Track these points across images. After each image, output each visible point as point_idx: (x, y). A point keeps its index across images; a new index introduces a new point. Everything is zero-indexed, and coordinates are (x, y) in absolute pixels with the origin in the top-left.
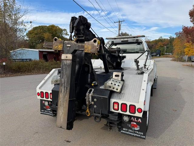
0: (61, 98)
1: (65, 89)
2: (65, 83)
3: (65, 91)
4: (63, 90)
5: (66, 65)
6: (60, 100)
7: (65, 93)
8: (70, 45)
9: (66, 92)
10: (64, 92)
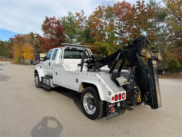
5: (155, 67)
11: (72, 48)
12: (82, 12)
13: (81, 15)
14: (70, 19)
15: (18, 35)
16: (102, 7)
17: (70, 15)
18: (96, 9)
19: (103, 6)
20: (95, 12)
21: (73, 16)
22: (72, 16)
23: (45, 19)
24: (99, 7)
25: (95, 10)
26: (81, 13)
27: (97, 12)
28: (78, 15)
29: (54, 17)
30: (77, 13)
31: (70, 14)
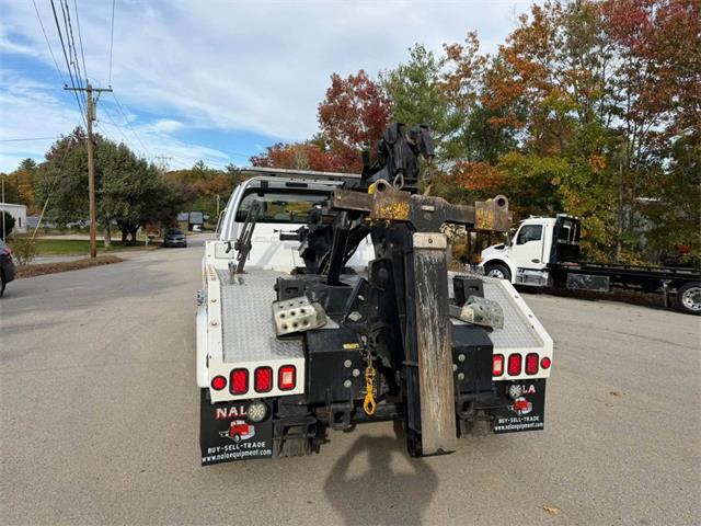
0: (428, 364)
1: (438, 333)
2: (432, 316)
3: (438, 342)
4: (430, 339)
5: (431, 263)
6: (425, 371)
7: (438, 346)
8: (432, 208)
9: (442, 342)
10: (435, 343)
11: (288, 184)
12: (471, 39)
13: (465, 53)
14: (417, 74)
15: (277, 147)
16: (547, 7)
17: (420, 57)
18: (523, 19)
19: (553, 5)
20: (518, 32)
21: (431, 63)
22: (426, 61)
23: (330, 84)
24: (536, 10)
25: (519, 25)
26: (464, 45)
27: (528, 30)
28: (454, 53)
29: (362, 71)
30: (453, 48)
31: (419, 52)
